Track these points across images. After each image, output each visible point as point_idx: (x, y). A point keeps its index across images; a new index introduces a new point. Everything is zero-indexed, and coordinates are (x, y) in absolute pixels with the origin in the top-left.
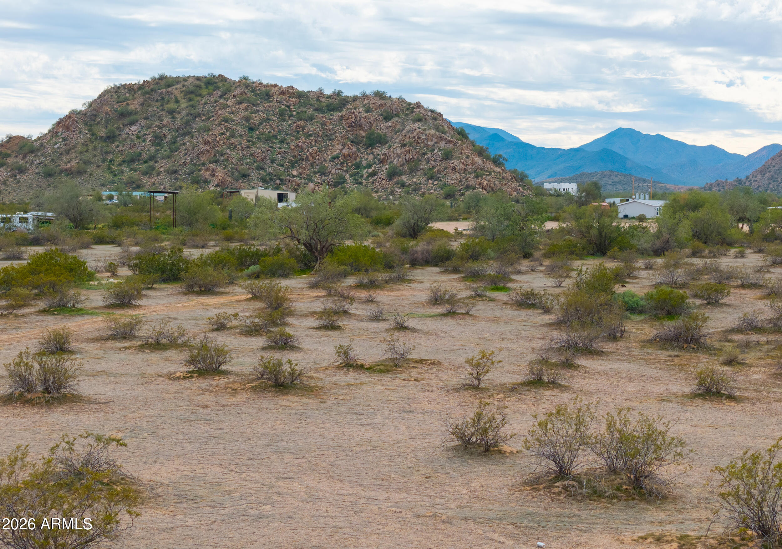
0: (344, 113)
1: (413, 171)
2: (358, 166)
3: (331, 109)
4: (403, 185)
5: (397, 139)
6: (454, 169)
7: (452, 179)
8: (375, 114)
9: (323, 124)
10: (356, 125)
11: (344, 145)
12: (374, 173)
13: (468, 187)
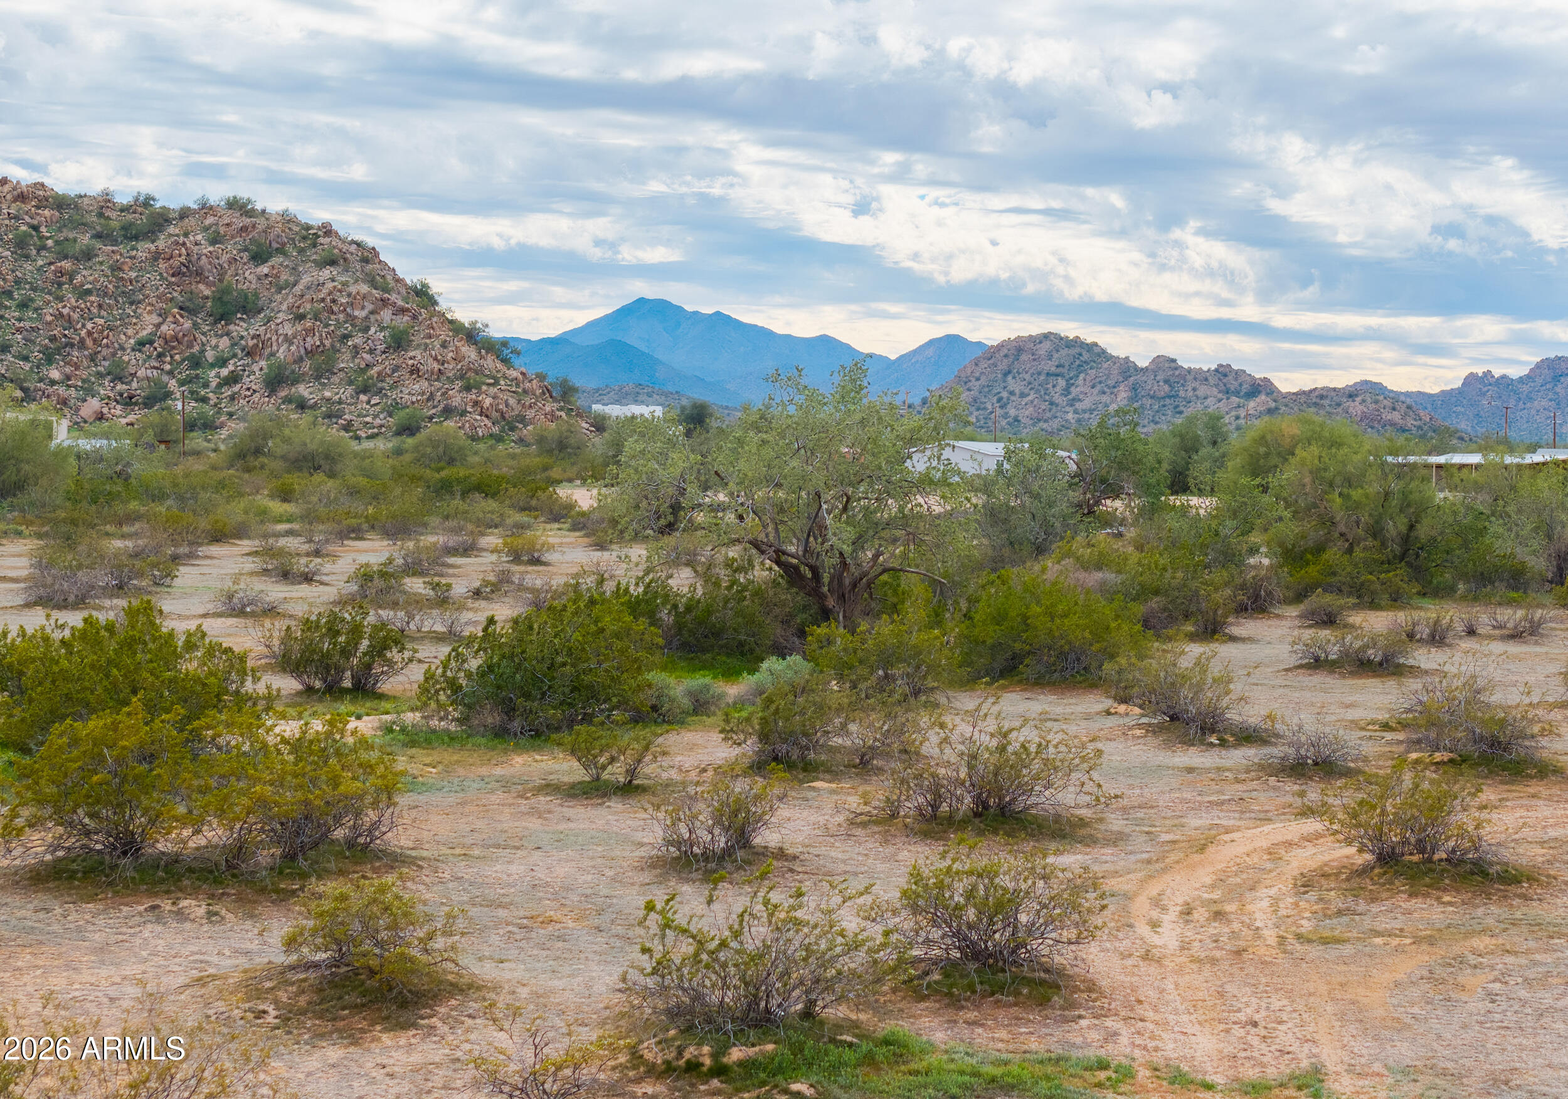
0: (161, 243)
1: (322, 373)
2: (196, 362)
3: (132, 234)
4: (302, 405)
5: (283, 303)
6: (415, 371)
7: (412, 390)
8: (231, 248)
9: (116, 268)
10: (189, 271)
11: (163, 315)
12: (233, 379)
13: (448, 412)
